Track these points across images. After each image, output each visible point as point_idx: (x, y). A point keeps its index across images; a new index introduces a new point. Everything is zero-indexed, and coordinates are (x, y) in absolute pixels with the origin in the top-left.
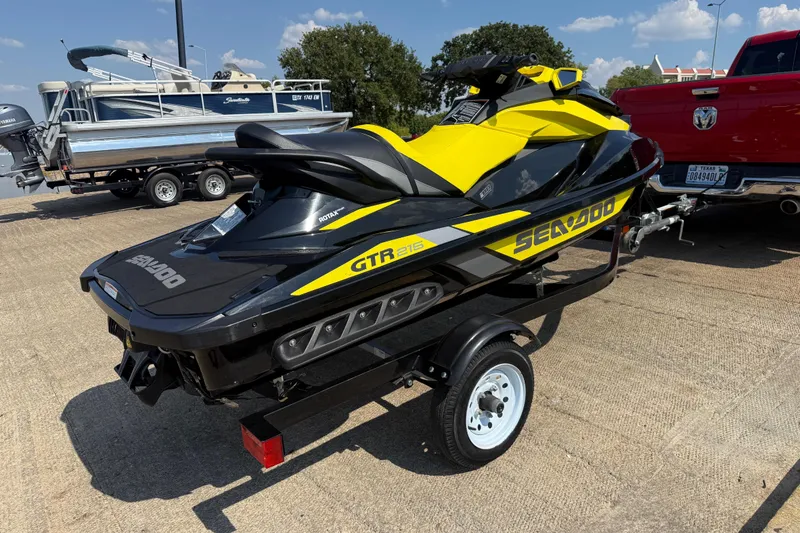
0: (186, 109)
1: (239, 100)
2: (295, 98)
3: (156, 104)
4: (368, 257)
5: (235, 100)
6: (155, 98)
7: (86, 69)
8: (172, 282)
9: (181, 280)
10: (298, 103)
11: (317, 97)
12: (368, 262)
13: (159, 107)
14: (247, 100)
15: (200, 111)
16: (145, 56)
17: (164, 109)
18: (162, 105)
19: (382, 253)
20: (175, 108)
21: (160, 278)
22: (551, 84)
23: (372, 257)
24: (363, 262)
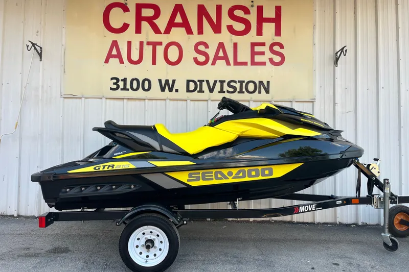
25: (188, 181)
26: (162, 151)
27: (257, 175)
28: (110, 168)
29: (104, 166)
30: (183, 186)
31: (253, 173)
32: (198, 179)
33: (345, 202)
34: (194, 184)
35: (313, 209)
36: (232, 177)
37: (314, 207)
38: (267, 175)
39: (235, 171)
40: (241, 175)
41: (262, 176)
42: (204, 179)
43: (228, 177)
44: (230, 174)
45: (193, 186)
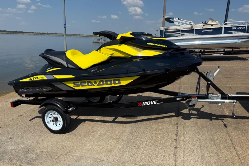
0: (189, 34)
1: (209, 30)
2: (233, 29)
3: (180, 33)
5: (207, 31)
6: (179, 31)
7: (174, 23)
10: (234, 30)
11: (244, 28)
13: (180, 34)
14: (212, 30)
15: (193, 35)
16: (179, 19)
17: (182, 34)
18: (181, 33)
20: (185, 34)
25: (74, 86)
26: (68, 67)
27: (111, 84)
28: (36, 79)
29: (34, 78)
30: (72, 89)
31: (109, 83)
32: (78, 86)
33: (185, 98)
34: (77, 88)
35: (154, 104)
36: (97, 85)
37: (155, 102)
38: (117, 84)
39: (98, 81)
40: (102, 83)
41: (114, 84)
42: (82, 86)
43: (95, 85)
44: (95, 83)
45: (77, 89)
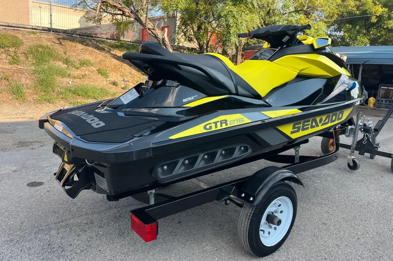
4: (213, 123)
8: (97, 125)
9: (102, 124)
12: (213, 125)
19: (221, 121)
21: (90, 122)
22: (312, 45)
23: (216, 123)
24: (210, 125)
